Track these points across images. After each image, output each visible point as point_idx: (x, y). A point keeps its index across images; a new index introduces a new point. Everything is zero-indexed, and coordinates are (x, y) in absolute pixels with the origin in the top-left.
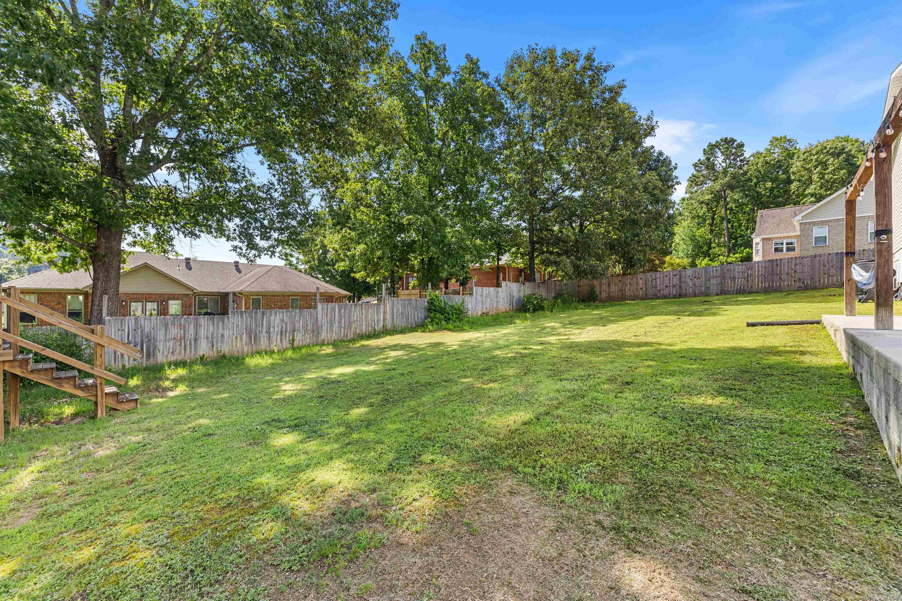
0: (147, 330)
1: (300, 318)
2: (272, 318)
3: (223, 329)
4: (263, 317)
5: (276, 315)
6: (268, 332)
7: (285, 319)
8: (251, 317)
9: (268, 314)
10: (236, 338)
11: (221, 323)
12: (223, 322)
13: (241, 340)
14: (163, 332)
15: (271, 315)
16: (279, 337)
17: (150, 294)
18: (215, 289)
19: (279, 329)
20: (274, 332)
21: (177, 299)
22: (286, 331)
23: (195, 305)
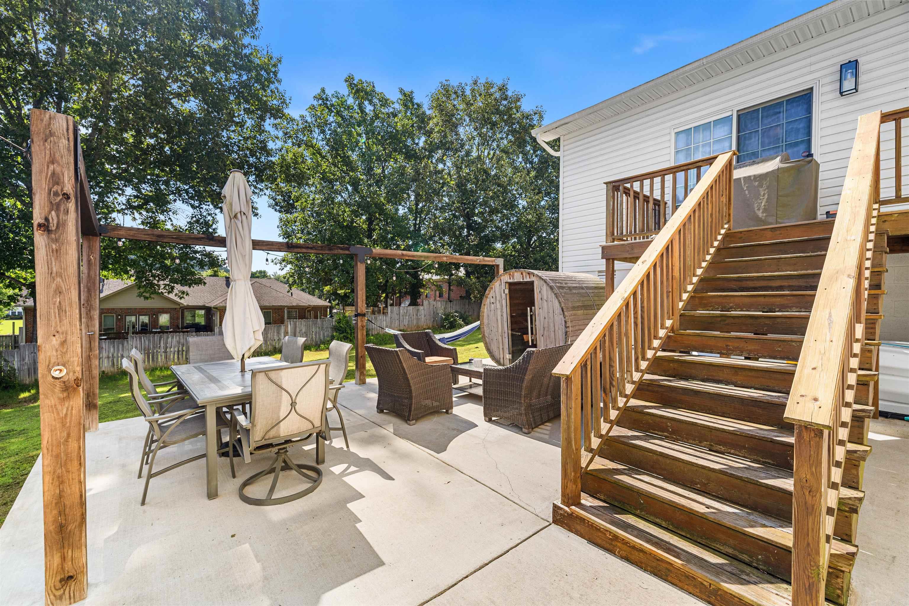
2: (170, 340)
3: (123, 350)
4: (160, 341)
6: (165, 352)
8: (149, 340)
9: (165, 337)
11: (121, 346)
12: (123, 345)
16: (176, 356)
17: (142, 309)
18: (201, 304)
19: (176, 349)
20: (171, 351)
21: (166, 313)
22: (183, 351)
23: (183, 318)
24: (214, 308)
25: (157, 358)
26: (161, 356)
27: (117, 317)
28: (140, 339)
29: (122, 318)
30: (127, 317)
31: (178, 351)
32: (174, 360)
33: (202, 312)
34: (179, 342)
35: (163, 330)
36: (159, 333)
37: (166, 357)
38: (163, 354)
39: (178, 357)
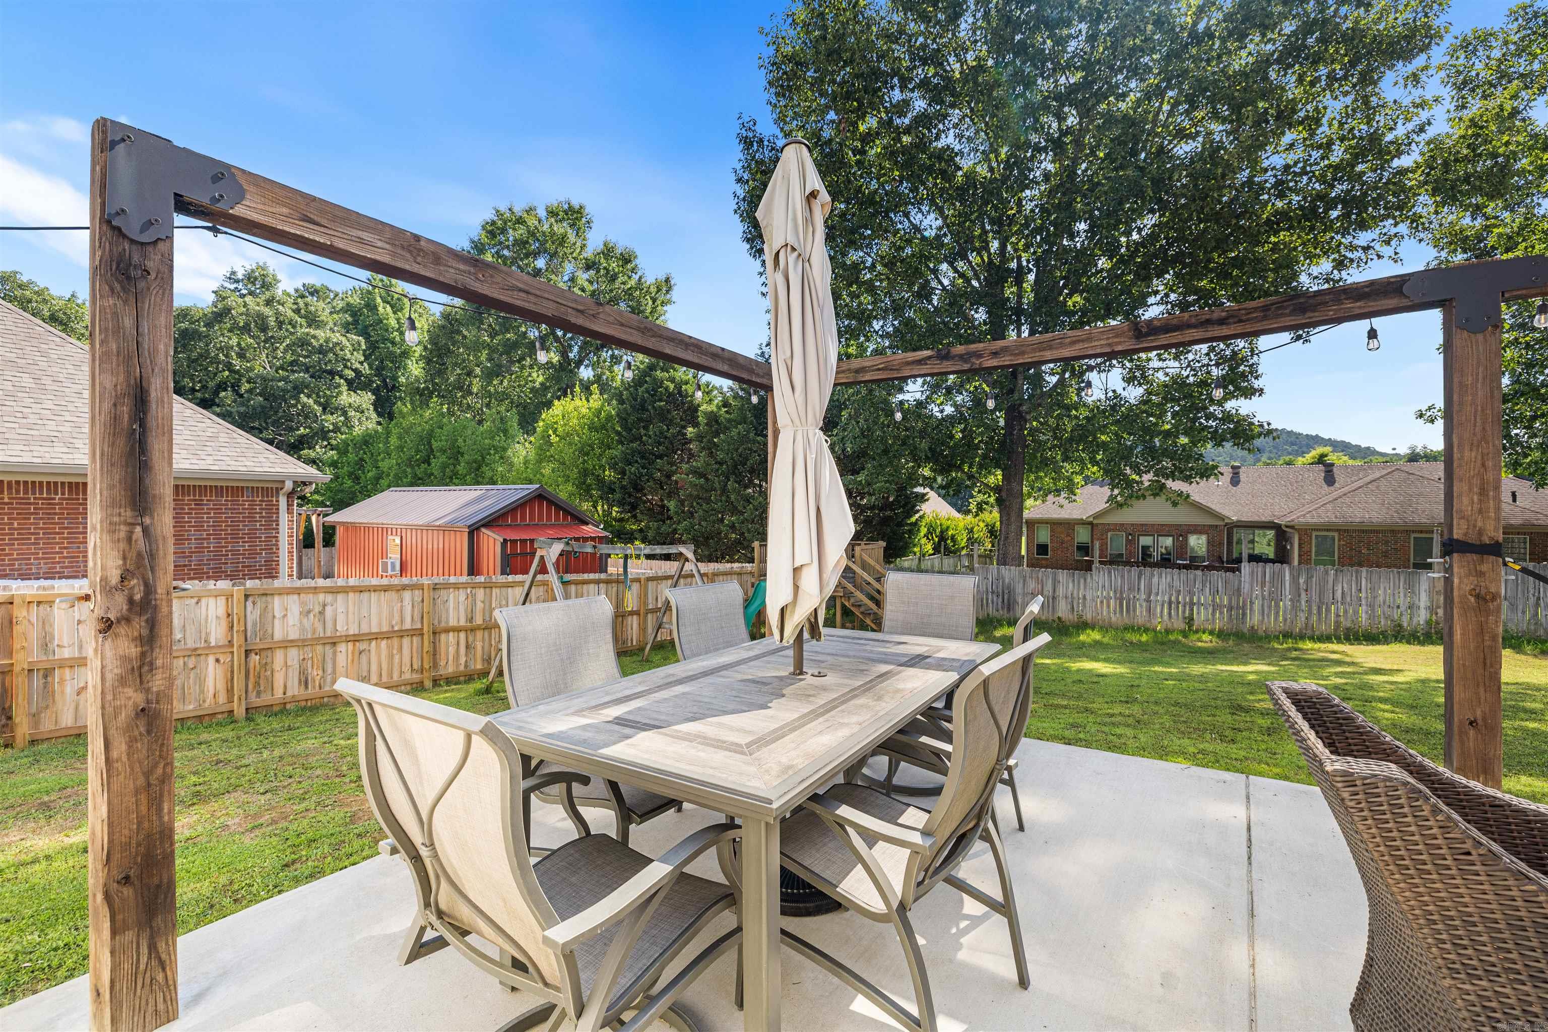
0: (1007, 581)
1: (1204, 585)
2: (1155, 580)
4: (1139, 578)
5: (1160, 576)
6: (1148, 601)
7: (1176, 583)
8: (1123, 577)
9: (1148, 574)
10: (1102, 602)
11: (1082, 581)
12: (1086, 580)
13: (1108, 606)
14: (1021, 585)
15: (1153, 575)
16: (1166, 611)
17: (1163, 525)
18: (1265, 517)
19: (1166, 598)
20: (1157, 601)
21: (1200, 532)
22: (1178, 603)
23: (1230, 543)
24: (1287, 527)
25: (1135, 610)
26: (1141, 606)
27: (1127, 537)
28: (1110, 572)
29: (1133, 539)
30: (1141, 538)
31: (1170, 603)
32: (1161, 617)
33: (1271, 534)
34: (1171, 587)
35: (1193, 564)
36: (1185, 567)
37: (1149, 610)
38: (1144, 604)
39: (1170, 614)
